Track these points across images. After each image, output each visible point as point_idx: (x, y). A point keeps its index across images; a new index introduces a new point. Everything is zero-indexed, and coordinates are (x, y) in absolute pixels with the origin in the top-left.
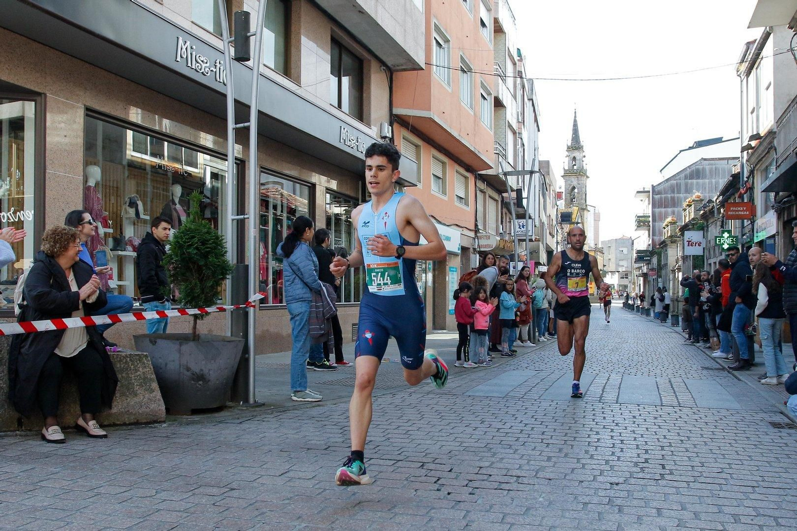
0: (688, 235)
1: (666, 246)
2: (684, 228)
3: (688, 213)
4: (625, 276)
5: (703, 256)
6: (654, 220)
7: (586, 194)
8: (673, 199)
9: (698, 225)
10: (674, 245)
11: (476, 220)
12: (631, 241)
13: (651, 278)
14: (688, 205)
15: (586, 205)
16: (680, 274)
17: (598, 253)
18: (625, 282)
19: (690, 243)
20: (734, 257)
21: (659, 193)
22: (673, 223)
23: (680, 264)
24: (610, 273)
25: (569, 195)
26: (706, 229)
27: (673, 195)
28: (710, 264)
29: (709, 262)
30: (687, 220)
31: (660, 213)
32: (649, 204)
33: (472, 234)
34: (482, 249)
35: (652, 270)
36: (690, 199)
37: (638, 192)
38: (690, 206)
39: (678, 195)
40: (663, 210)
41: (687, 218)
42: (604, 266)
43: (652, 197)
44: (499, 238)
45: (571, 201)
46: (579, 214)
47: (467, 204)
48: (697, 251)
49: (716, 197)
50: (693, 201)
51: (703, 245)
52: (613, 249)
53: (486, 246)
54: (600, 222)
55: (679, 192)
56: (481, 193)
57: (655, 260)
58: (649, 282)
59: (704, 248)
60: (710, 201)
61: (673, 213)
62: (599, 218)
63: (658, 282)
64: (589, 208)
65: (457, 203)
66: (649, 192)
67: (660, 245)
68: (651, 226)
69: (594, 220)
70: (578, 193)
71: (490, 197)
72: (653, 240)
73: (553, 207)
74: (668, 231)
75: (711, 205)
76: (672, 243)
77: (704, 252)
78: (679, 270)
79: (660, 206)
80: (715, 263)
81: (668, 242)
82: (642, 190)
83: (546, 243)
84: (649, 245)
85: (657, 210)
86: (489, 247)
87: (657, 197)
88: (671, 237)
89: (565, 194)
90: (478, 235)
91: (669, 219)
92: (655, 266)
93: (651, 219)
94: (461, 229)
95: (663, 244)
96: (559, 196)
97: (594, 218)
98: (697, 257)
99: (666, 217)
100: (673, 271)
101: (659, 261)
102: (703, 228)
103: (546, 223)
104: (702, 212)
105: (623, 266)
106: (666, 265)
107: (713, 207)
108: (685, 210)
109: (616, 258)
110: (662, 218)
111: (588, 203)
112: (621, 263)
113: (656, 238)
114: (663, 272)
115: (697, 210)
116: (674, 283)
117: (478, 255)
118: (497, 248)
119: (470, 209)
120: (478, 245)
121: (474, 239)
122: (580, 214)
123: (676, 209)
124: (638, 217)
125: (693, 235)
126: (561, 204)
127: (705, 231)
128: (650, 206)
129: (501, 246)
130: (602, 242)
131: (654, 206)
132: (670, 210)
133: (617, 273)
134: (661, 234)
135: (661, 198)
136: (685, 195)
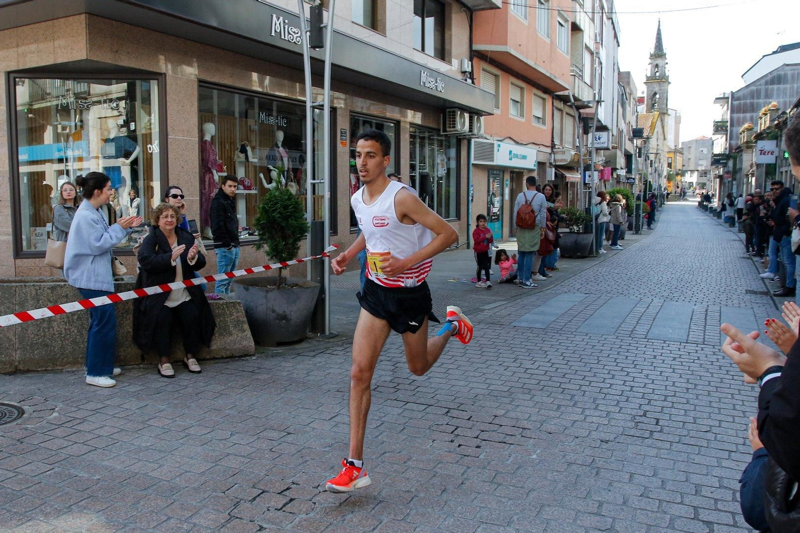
0: (761, 144)
1: (741, 151)
2: (760, 137)
3: (763, 121)
4: (704, 173)
5: (775, 164)
6: (732, 125)
7: (667, 100)
8: (752, 104)
9: (772, 134)
10: (750, 151)
11: (553, 137)
12: (711, 142)
13: (726, 181)
14: (764, 114)
15: (667, 110)
16: (754, 179)
17: (678, 154)
18: (704, 180)
19: (762, 152)
20: (778, 191)
21: (739, 99)
22: (749, 129)
23: (753, 169)
24: (689, 172)
25: (650, 100)
26: (779, 138)
27: (752, 101)
28: (782, 172)
29: (781, 171)
30: (763, 128)
31: (738, 119)
32: (728, 109)
33: (549, 150)
34: (557, 164)
35: (727, 173)
36: (766, 108)
37: (717, 99)
38: (766, 114)
39: (757, 100)
40: (741, 115)
41: (763, 126)
42: (683, 166)
43: (732, 103)
44: (573, 153)
45: (651, 107)
46: (659, 118)
47: (544, 123)
48: (769, 159)
49: (789, 110)
50: (769, 110)
51: (776, 154)
52: (693, 149)
53: (561, 160)
54: (680, 125)
55: (759, 97)
56: (558, 111)
57: (731, 163)
58: (725, 183)
59: (776, 157)
60: (784, 113)
61: (752, 119)
62: (680, 121)
63: (732, 185)
64: (670, 112)
65: (535, 123)
66: (728, 98)
67: (736, 150)
68: (729, 130)
69: (676, 123)
70: (659, 98)
71: (567, 114)
72: (730, 144)
73: (633, 114)
74: (744, 137)
75: (785, 116)
76: (747, 148)
77: (776, 161)
78: (753, 175)
79: (739, 111)
80: (786, 172)
81: (744, 148)
82: (722, 96)
83: (625, 149)
84: (726, 149)
85: (735, 116)
86: (565, 162)
87: (736, 103)
88: (747, 142)
89: (647, 100)
90: (555, 150)
91: (746, 125)
92: (731, 169)
93: (729, 124)
94: (538, 147)
95: (739, 149)
96: (641, 100)
97: (675, 120)
98: (770, 165)
99: (743, 124)
100: (747, 176)
101: (735, 164)
102: (776, 138)
103: (625, 131)
104: (776, 122)
105: (702, 165)
106: (741, 169)
107: (787, 118)
108: (761, 118)
109: (696, 158)
110: (740, 123)
111: (668, 107)
112: (701, 162)
113: (734, 142)
114: (738, 176)
115: (772, 121)
116: (747, 187)
117: (554, 169)
118: (572, 161)
119: (547, 128)
120: (555, 160)
121: (550, 154)
122: (661, 118)
123: (755, 115)
124: (716, 122)
125: (768, 145)
126: (642, 109)
127: (779, 140)
128: (729, 112)
129: (576, 160)
130: (683, 143)
131: (732, 112)
132: (748, 115)
133: (696, 172)
134: (738, 138)
135: (740, 104)
136: (764, 100)
